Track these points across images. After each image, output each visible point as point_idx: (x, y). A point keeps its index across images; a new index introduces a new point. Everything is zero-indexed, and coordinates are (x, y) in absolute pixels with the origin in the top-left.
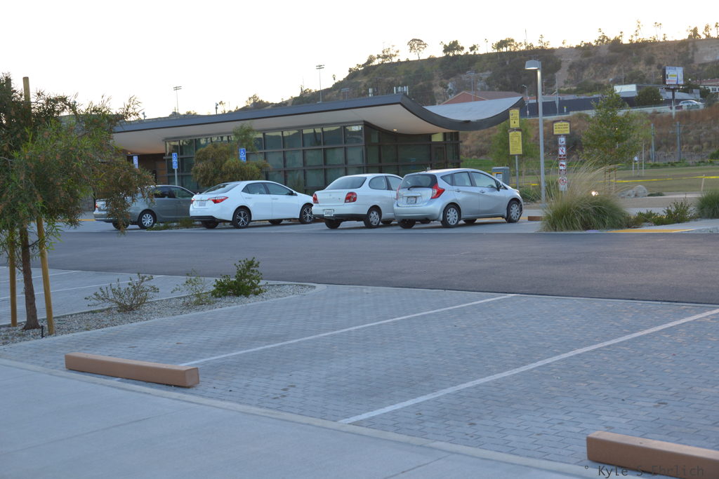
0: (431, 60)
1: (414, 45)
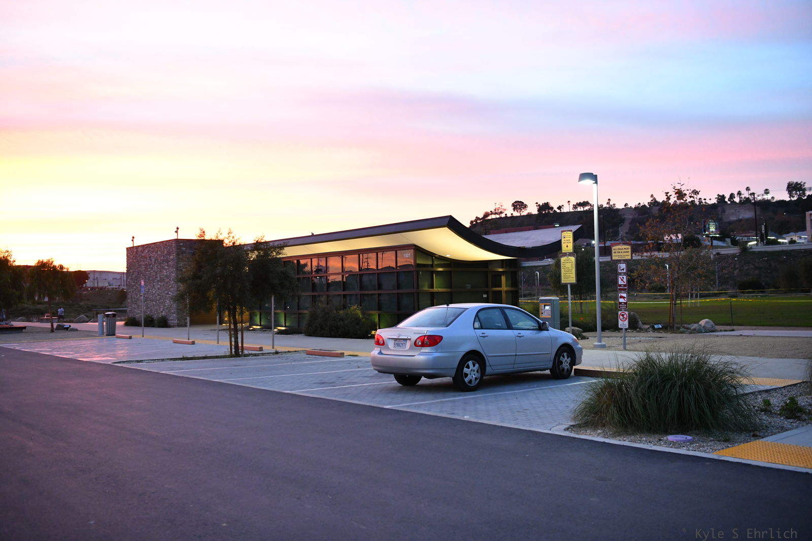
0: (530, 215)
1: (517, 206)
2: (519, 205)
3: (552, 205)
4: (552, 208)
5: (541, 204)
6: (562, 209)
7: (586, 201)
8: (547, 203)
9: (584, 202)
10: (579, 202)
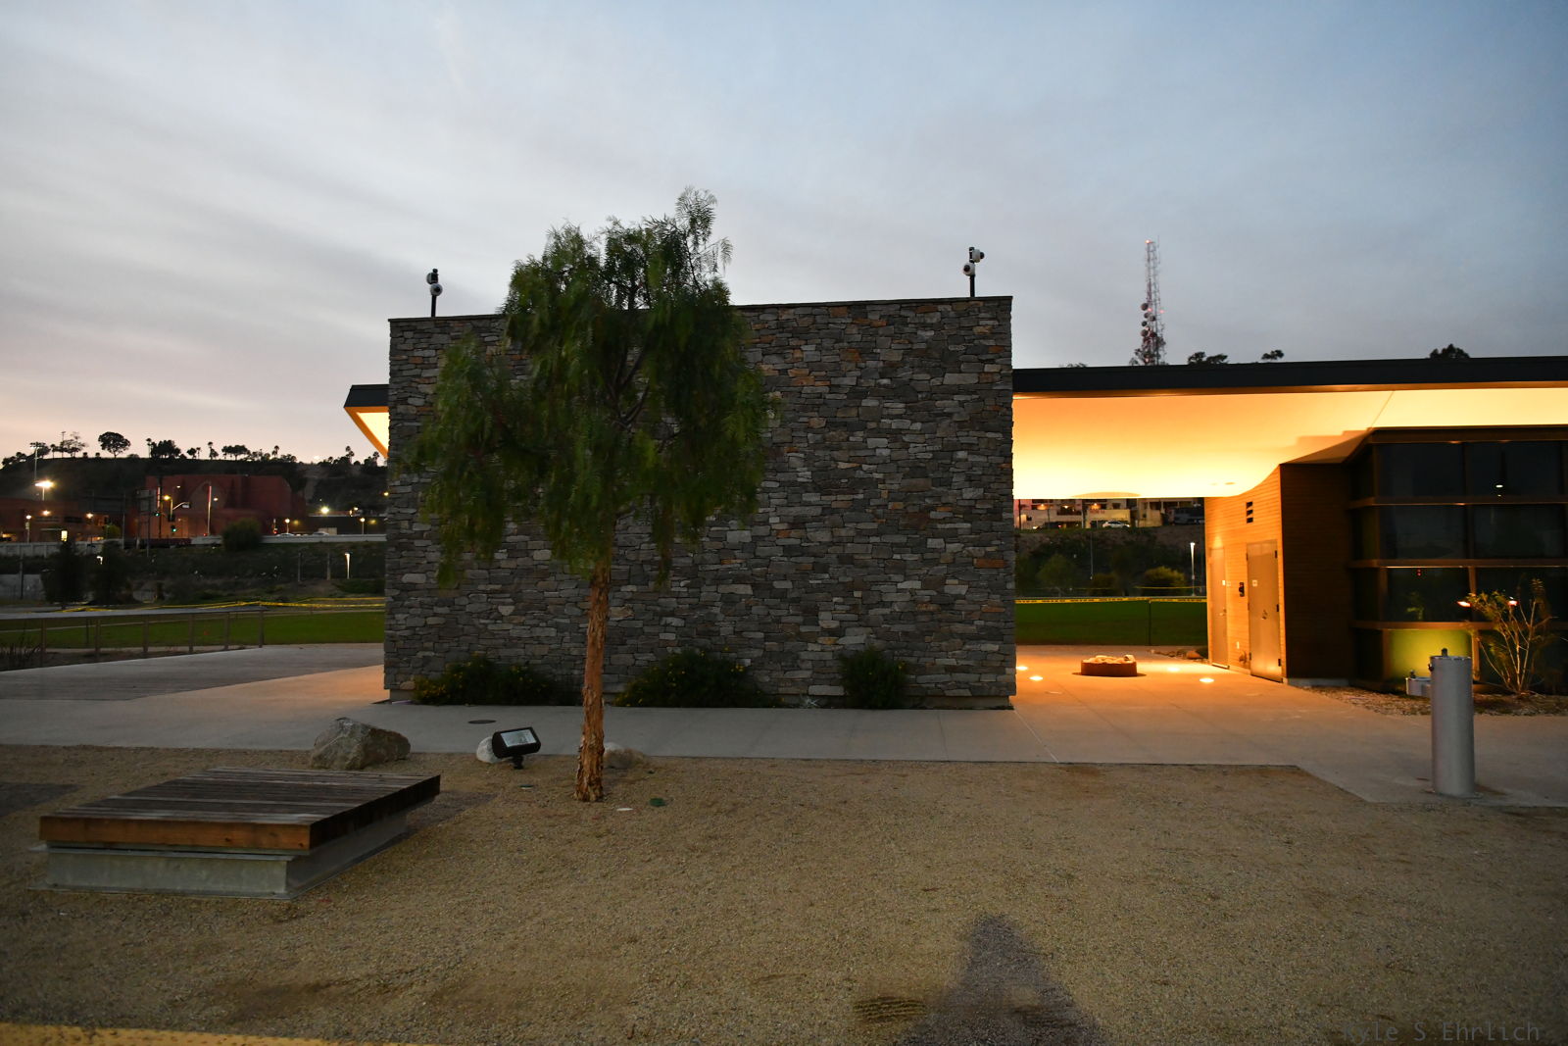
0: (133, 459)
1: (108, 441)
2: (111, 440)
3: (178, 445)
4: (178, 451)
5: (157, 443)
6: (196, 454)
7: (241, 445)
8: (170, 441)
9: (237, 447)
10: (228, 445)
